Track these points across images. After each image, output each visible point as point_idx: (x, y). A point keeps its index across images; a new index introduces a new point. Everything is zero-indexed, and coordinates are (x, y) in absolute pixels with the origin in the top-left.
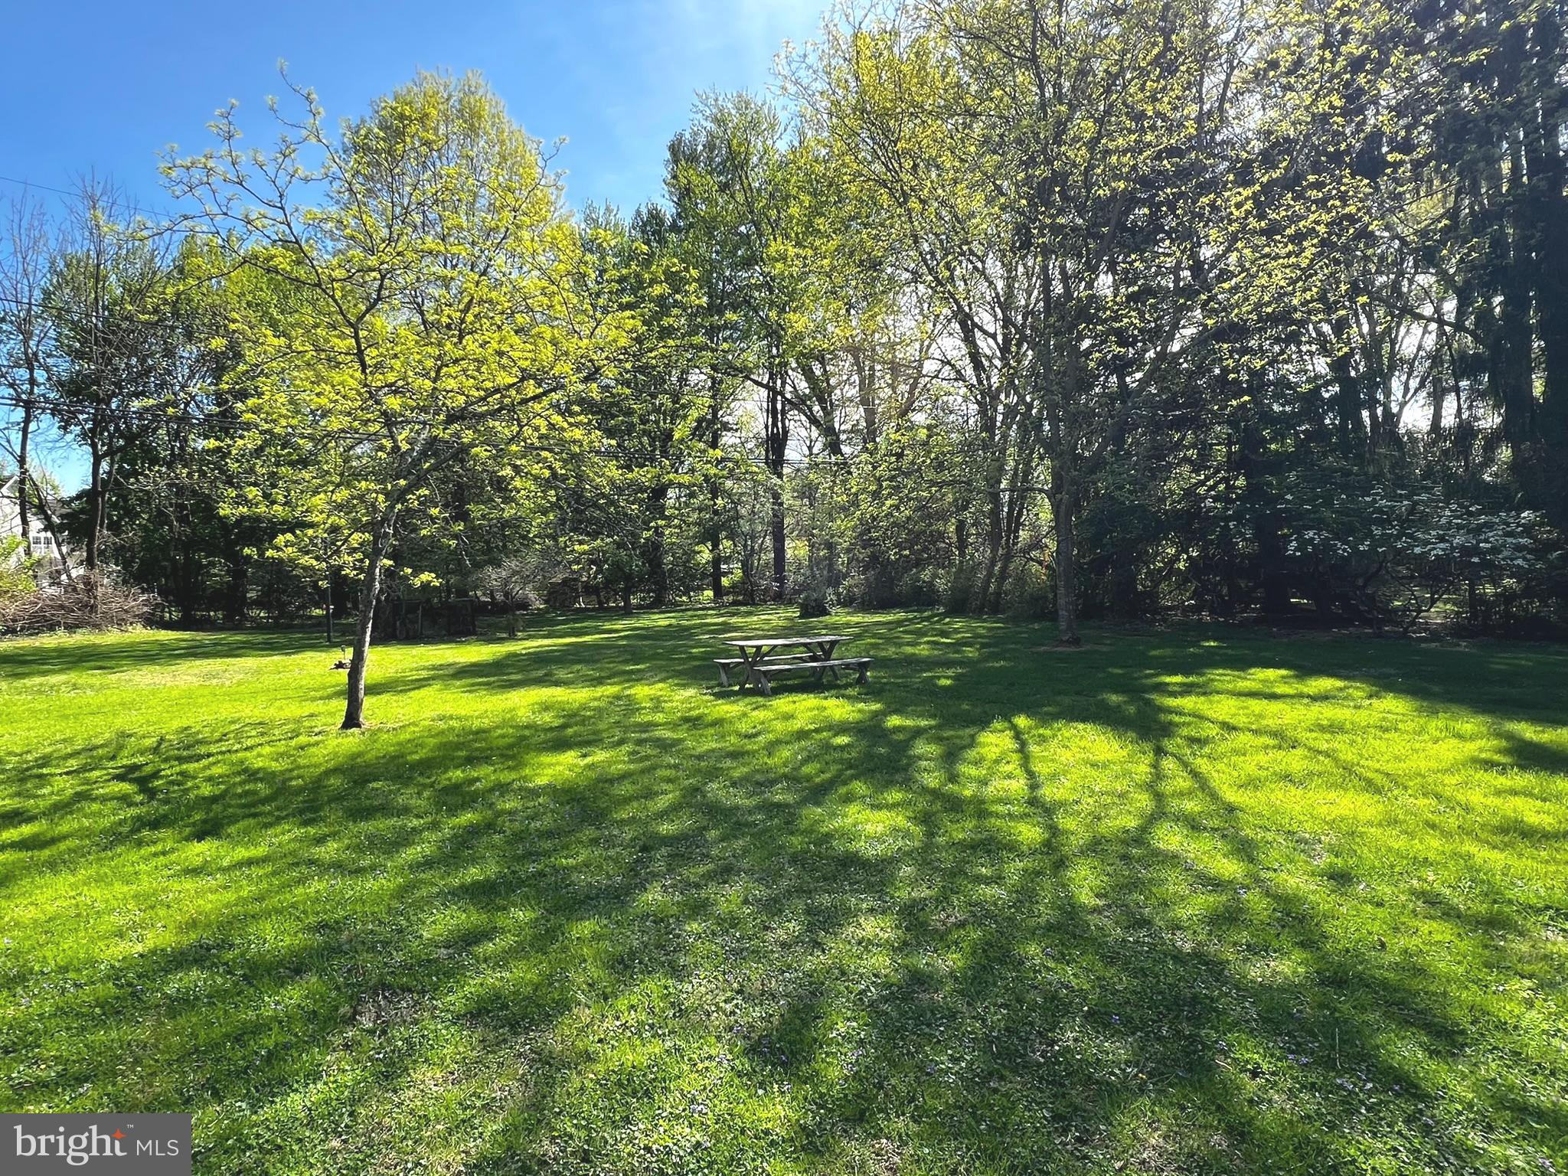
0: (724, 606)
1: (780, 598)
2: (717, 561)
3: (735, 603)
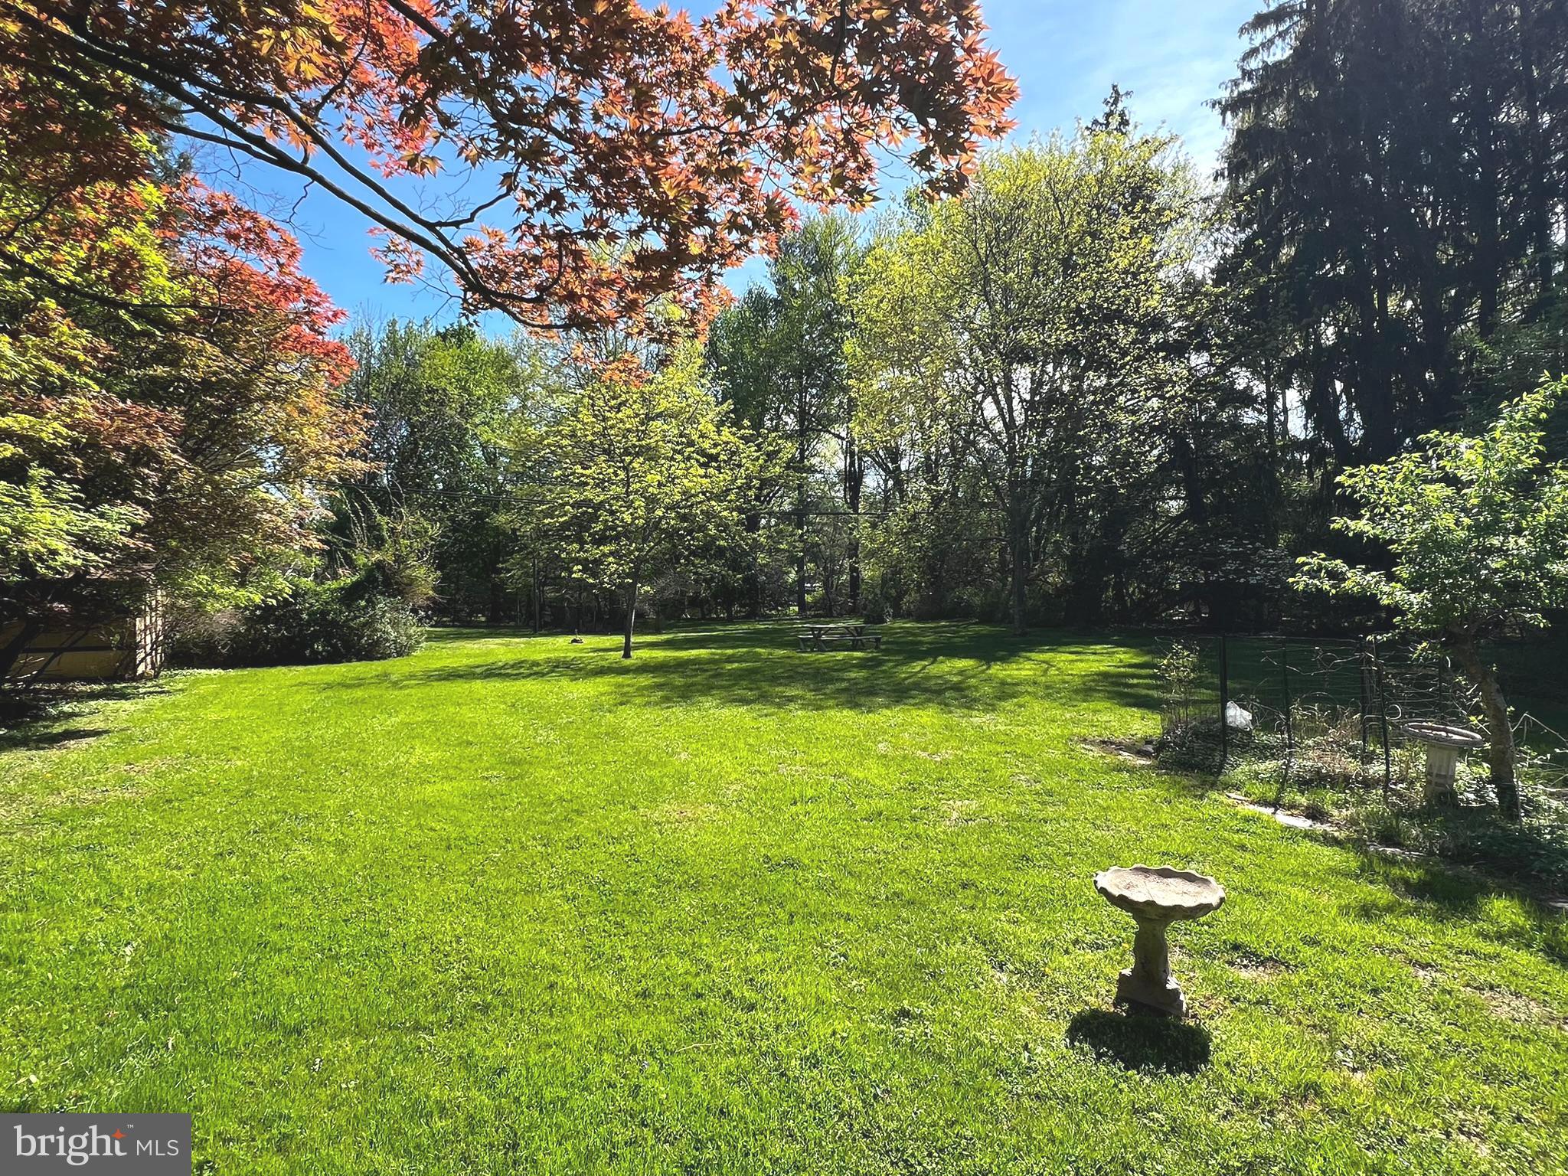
0: (807, 617)
1: (853, 612)
2: (801, 581)
3: (815, 616)
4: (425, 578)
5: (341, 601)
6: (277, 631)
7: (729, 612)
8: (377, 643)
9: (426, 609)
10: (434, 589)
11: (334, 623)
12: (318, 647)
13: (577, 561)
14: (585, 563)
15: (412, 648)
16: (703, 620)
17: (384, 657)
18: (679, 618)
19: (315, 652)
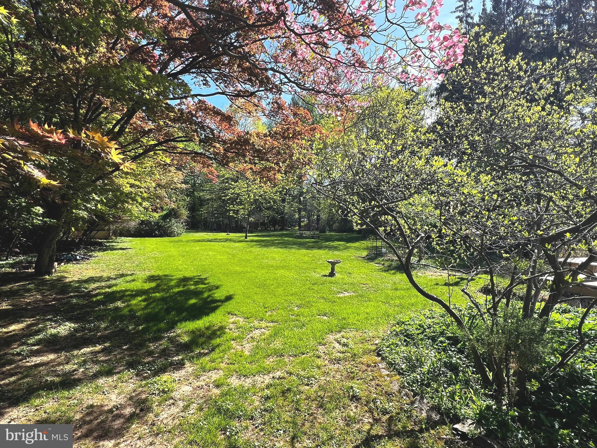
2: (300, 218)
4: (185, 213)
5: (162, 219)
6: (145, 227)
7: (274, 228)
8: (172, 232)
9: (185, 223)
10: (187, 217)
11: (161, 226)
12: (157, 232)
13: (232, 210)
14: (234, 210)
15: (181, 234)
16: (266, 230)
17: (174, 236)
18: (257, 229)
19: (156, 234)
